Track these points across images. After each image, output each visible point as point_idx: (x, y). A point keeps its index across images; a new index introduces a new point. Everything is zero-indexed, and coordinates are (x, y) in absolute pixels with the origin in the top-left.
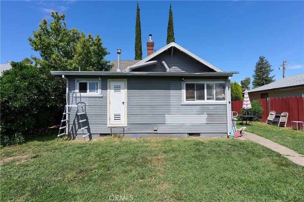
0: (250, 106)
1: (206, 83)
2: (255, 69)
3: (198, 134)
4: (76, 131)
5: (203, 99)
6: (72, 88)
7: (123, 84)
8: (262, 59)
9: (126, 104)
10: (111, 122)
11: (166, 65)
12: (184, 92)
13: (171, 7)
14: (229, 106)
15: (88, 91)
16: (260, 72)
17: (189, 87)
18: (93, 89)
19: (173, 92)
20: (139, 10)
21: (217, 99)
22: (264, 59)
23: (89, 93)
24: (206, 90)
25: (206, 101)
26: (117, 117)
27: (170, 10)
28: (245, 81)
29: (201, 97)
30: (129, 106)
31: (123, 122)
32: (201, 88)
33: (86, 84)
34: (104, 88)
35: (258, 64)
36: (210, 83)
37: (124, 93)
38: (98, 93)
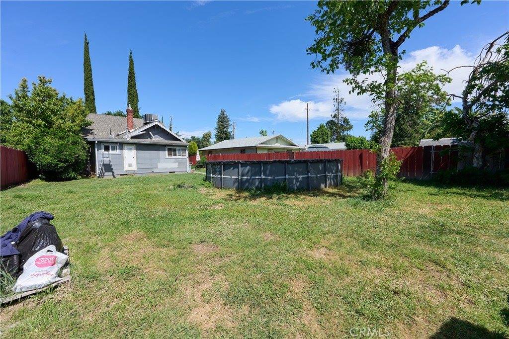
0: (200, 159)
1: (177, 148)
2: (217, 121)
3: (174, 172)
4: (104, 174)
5: (176, 156)
6: (99, 149)
7: (133, 147)
8: (223, 112)
9: (135, 158)
10: (127, 168)
11: (152, 134)
12: (167, 152)
13: (131, 53)
14: (188, 159)
15: (111, 150)
16: (221, 125)
17: (169, 150)
18: (113, 149)
19: (161, 152)
20: (87, 43)
21: (182, 156)
22: (225, 113)
23: (111, 152)
24: (177, 152)
25: (177, 157)
26: (130, 165)
27: (131, 57)
28: (206, 135)
29: (175, 155)
30: (137, 159)
31: (134, 168)
32: (175, 150)
33: (108, 147)
34: (121, 149)
35: (220, 117)
36: (179, 148)
37: (133, 152)
38: (118, 152)
